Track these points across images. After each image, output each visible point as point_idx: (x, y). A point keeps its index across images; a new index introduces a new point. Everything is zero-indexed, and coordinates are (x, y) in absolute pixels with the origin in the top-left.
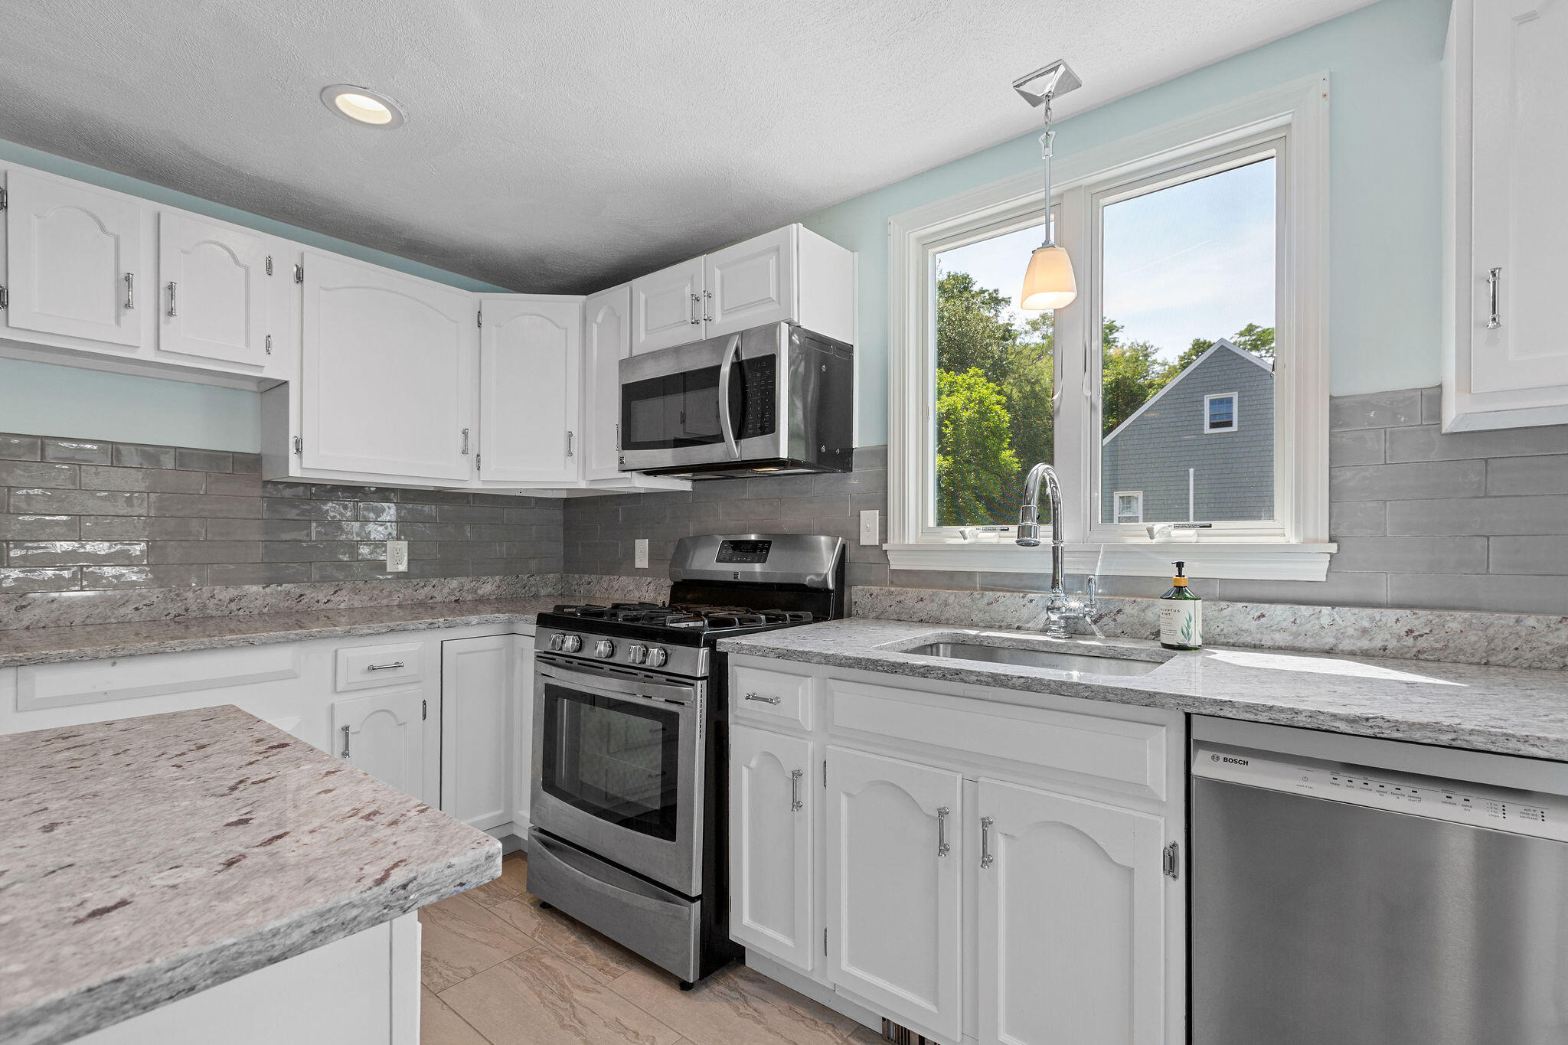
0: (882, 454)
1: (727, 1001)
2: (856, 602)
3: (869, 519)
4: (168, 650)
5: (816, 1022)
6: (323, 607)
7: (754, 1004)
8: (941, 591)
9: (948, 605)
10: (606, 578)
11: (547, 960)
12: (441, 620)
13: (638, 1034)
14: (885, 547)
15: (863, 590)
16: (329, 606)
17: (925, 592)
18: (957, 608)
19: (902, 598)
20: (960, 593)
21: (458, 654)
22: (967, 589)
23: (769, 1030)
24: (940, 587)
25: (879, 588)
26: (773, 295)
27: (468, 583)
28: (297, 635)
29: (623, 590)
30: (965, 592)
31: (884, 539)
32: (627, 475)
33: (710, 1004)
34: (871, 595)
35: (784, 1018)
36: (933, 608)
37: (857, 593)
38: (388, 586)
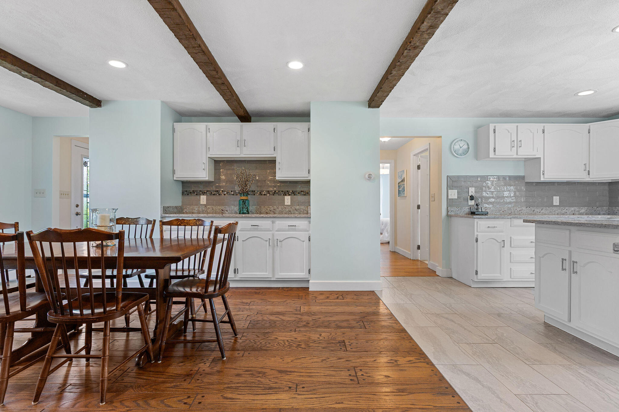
27: (577, 209)
38: (554, 209)
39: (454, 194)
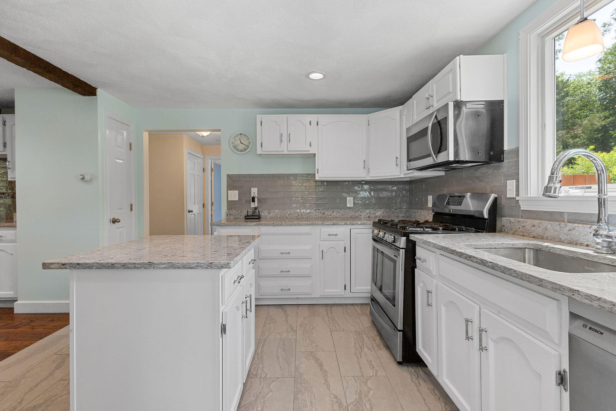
0: (516, 152)
1: (411, 374)
2: (504, 225)
3: (511, 184)
4: (283, 224)
5: (440, 399)
6: (329, 216)
7: (420, 381)
8: (543, 222)
9: (547, 230)
10: (420, 211)
11: (364, 336)
12: (349, 222)
13: (374, 368)
14: (517, 198)
15: (507, 219)
16: (331, 216)
17: (536, 222)
18: (552, 231)
19: (524, 224)
20: (553, 223)
21: (356, 233)
22: (557, 221)
23: (418, 391)
24: (545, 220)
25: (514, 219)
26: (451, 90)
27: (372, 211)
28: (310, 223)
29: (424, 216)
30: (556, 223)
31: (518, 195)
32: (411, 171)
33: (404, 372)
34: (510, 222)
35: (428, 391)
36: (539, 231)
37: (503, 221)
38: (347, 211)
39: (234, 195)
